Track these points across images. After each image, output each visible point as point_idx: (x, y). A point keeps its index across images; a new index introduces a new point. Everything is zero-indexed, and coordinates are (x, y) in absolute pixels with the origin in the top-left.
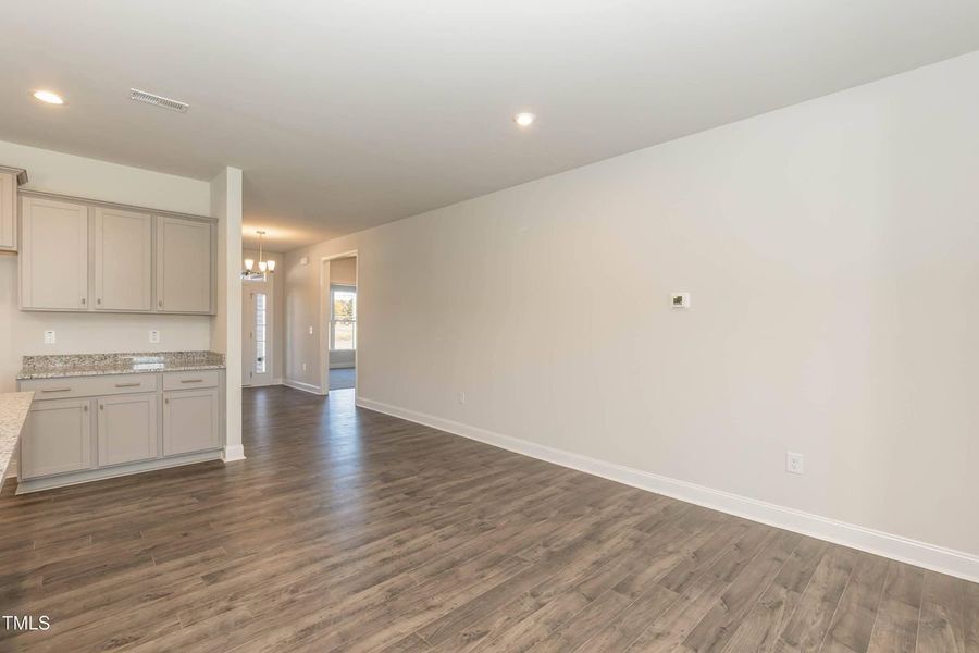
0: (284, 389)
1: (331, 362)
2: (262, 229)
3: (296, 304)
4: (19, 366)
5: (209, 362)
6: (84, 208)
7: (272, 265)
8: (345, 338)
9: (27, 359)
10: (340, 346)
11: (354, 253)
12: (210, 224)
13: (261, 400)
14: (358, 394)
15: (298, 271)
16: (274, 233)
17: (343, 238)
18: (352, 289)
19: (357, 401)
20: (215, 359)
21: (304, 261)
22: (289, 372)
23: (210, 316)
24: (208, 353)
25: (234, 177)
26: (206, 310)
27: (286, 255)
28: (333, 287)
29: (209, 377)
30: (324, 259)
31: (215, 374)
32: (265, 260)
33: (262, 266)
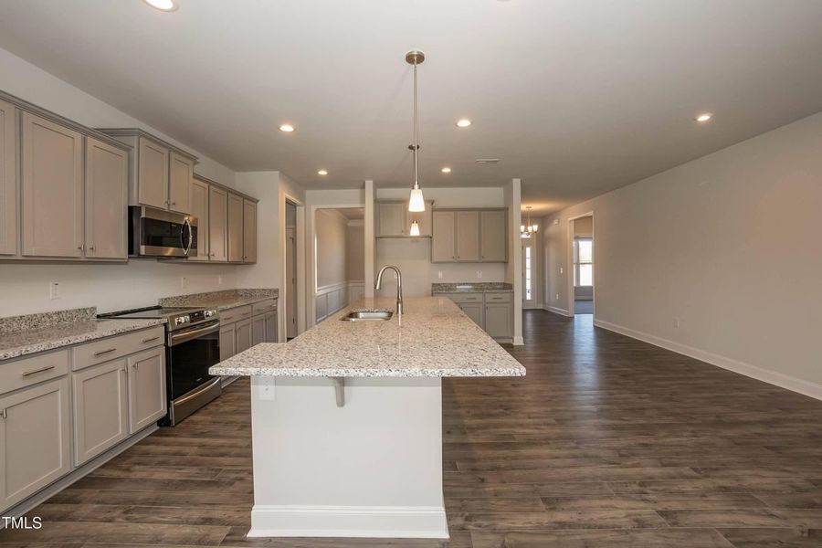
0: (543, 311)
1: (576, 295)
2: (530, 206)
3: (551, 252)
4: (430, 288)
5: (504, 289)
6: (452, 213)
7: (535, 227)
8: (586, 278)
9: (433, 285)
10: (583, 283)
11: (590, 213)
12: (504, 211)
13: (529, 316)
14: (596, 317)
15: (552, 229)
16: (536, 207)
17: (585, 203)
18: (589, 238)
19: (594, 321)
20: (508, 287)
21: (556, 222)
22: (547, 300)
23: (506, 262)
24: (504, 284)
25: (517, 183)
26: (503, 259)
27: (543, 219)
28: (577, 238)
29: (505, 296)
30: (570, 219)
31: (508, 295)
32: (531, 225)
33: (530, 229)
